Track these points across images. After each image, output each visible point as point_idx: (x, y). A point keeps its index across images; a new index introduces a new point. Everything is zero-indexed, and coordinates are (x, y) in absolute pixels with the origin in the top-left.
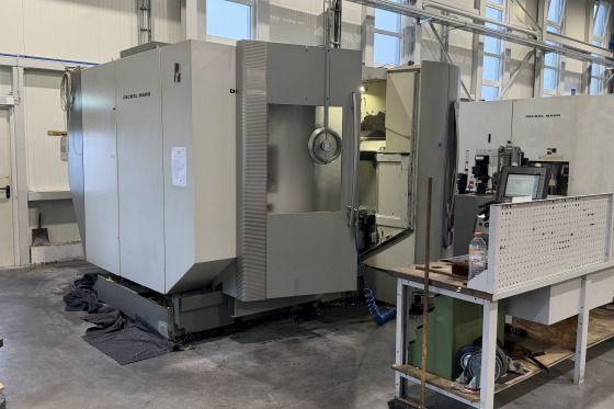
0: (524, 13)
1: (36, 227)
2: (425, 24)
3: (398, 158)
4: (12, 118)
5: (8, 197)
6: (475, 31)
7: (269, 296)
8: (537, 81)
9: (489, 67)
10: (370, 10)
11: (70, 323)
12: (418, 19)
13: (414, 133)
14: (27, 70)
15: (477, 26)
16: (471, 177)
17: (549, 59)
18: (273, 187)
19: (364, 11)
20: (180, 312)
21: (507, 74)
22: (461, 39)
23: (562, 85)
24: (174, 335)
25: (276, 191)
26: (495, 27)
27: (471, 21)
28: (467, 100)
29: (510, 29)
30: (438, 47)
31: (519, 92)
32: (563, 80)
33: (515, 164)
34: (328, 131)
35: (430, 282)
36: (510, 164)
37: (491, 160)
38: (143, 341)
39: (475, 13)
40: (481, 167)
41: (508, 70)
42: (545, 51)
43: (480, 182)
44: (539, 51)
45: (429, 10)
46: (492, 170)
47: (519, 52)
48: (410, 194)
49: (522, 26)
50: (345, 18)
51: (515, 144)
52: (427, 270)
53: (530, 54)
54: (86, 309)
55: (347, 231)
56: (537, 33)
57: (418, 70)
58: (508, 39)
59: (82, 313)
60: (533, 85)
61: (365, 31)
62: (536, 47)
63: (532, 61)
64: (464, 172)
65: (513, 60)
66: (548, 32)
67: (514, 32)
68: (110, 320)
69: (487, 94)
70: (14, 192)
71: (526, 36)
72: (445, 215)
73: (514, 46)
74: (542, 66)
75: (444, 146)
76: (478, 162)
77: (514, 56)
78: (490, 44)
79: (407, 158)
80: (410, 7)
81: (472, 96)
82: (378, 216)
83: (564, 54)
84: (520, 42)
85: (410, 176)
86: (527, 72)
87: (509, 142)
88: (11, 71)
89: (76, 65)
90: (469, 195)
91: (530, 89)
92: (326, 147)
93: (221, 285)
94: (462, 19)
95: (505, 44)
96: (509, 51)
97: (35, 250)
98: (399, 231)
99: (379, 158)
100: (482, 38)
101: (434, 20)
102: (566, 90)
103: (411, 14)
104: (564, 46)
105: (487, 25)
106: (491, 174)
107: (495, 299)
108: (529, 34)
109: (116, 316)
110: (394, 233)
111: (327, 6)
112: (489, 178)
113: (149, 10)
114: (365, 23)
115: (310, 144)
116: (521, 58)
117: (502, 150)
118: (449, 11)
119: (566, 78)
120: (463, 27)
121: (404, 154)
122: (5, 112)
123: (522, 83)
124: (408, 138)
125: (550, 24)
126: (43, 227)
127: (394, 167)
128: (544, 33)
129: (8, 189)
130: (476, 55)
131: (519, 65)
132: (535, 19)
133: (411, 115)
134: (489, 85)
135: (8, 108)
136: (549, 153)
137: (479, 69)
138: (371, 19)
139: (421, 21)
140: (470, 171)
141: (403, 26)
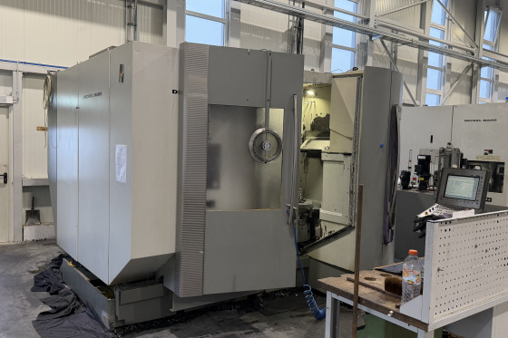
0: (463, 33)
1: (30, 209)
2: (377, 40)
3: (341, 157)
4: (11, 115)
5: (5, 182)
6: (421, 48)
7: (207, 292)
8: (474, 91)
9: (432, 78)
10: (328, 28)
11: (29, 304)
12: (371, 37)
13: (356, 134)
14: (26, 75)
15: (422, 43)
16: (413, 175)
17: (484, 72)
18: (215, 184)
19: (323, 29)
20: (120, 304)
21: (448, 84)
22: (408, 54)
23: (496, 94)
24: (114, 325)
25: (218, 187)
26: (438, 44)
27: (416, 39)
28: (413, 106)
29: (450, 46)
30: (389, 60)
31: (458, 99)
32: (496, 90)
33: (455, 166)
34: (268, 132)
35: (360, 300)
36: (450, 165)
37: (432, 159)
38: (86, 330)
39: (420, 32)
40: (423, 165)
41: (448, 81)
42: (481, 65)
43: (423, 179)
44: (476, 65)
45: (380, 29)
46: (433, 168)
47: (458, 66)
48: (351, 192)
49: (462, 44)
50: (306, 34)
51: (455, 146)
52: (357, 283)
53: (468, 68)
54: (48, 290)
55: (286, 228)
56: (474, 50)
57: (361, 75)
58: (449, 55)
59: (45, 294)
60: (471, 94)
61: (324, 47)
62: (473, 61)
63: (469, 74)
64: (407, 170)
65: (452, 73)
66: (484, 49)
67: (454, 49)
68: (64, 304)
69: (431, 101)
70: (10, 179)
71: (465, 52)
72: (386, 213)
73: (453, 61)
74: (479, 78)
75: (385, 148)
76: (420, 161)
77: (453, 69)
78: (433, 58)
79: (349, 158)
80: (363, 26)
81: (417, 102)
82: (321, 211)
83: (498, 68)
84: (459, 57)
85: (352, 175)
86: (465, 83)
87: (449, 144)
88: (12, 75)
89: (56, 69)
90: (411, 191)
91: (468, 97)
92: (267, 146)
93: (162, 277)
94: (409, 37)
95: (446, 59)
96: (449, 64)
97: (27, 229)
98: (342, 227)
99: (324, 157)
100: (426, 53)
101: (384, 37)
102: (499, 98)
103: (364, 32)
104: (498, 61)
105: (431, 42)
106: (432, 172)
107: (431, 329)
108: (467, 51)
109: (70, 300)
110: (337, 229)
111: (291, 24)
112: (430, 176)
113: (135, 25)
114: (324, 39)
115: (251, 144)
116: (460, 71)
117: (443, 151)
118: (397, 31)
119: (499, 89)
120: (410, 44)
121: (346, 154)
122: (5, 109)
123: (461, 92)
124: (351, 139)
125: (486, 42)
126: (36, 209)
127: (337, 165)
128: (481, 50)
129: (5, 176)
130: (421, 68)
131: (458, 76)
132: (472, 38)
133: (353, 117)
134: (432, 92)
135: (8, 106)
136: (486, 154)
137: (423, 79)
138: (329, 36)
139: (373, 38)
140: (413, 169)
141: (358, 42)
